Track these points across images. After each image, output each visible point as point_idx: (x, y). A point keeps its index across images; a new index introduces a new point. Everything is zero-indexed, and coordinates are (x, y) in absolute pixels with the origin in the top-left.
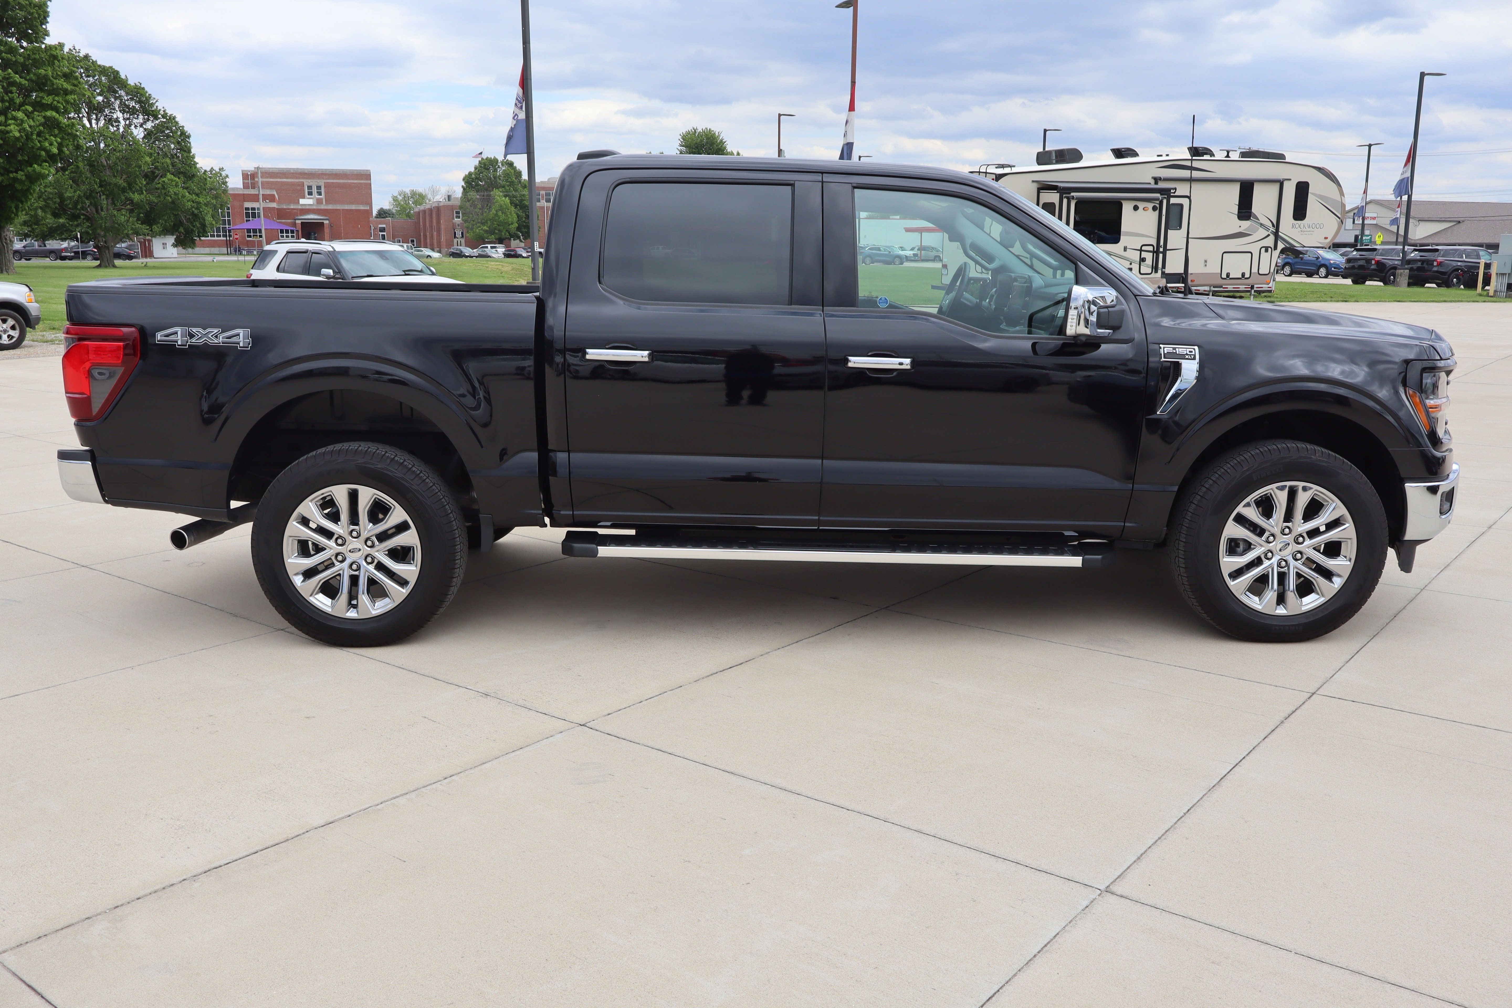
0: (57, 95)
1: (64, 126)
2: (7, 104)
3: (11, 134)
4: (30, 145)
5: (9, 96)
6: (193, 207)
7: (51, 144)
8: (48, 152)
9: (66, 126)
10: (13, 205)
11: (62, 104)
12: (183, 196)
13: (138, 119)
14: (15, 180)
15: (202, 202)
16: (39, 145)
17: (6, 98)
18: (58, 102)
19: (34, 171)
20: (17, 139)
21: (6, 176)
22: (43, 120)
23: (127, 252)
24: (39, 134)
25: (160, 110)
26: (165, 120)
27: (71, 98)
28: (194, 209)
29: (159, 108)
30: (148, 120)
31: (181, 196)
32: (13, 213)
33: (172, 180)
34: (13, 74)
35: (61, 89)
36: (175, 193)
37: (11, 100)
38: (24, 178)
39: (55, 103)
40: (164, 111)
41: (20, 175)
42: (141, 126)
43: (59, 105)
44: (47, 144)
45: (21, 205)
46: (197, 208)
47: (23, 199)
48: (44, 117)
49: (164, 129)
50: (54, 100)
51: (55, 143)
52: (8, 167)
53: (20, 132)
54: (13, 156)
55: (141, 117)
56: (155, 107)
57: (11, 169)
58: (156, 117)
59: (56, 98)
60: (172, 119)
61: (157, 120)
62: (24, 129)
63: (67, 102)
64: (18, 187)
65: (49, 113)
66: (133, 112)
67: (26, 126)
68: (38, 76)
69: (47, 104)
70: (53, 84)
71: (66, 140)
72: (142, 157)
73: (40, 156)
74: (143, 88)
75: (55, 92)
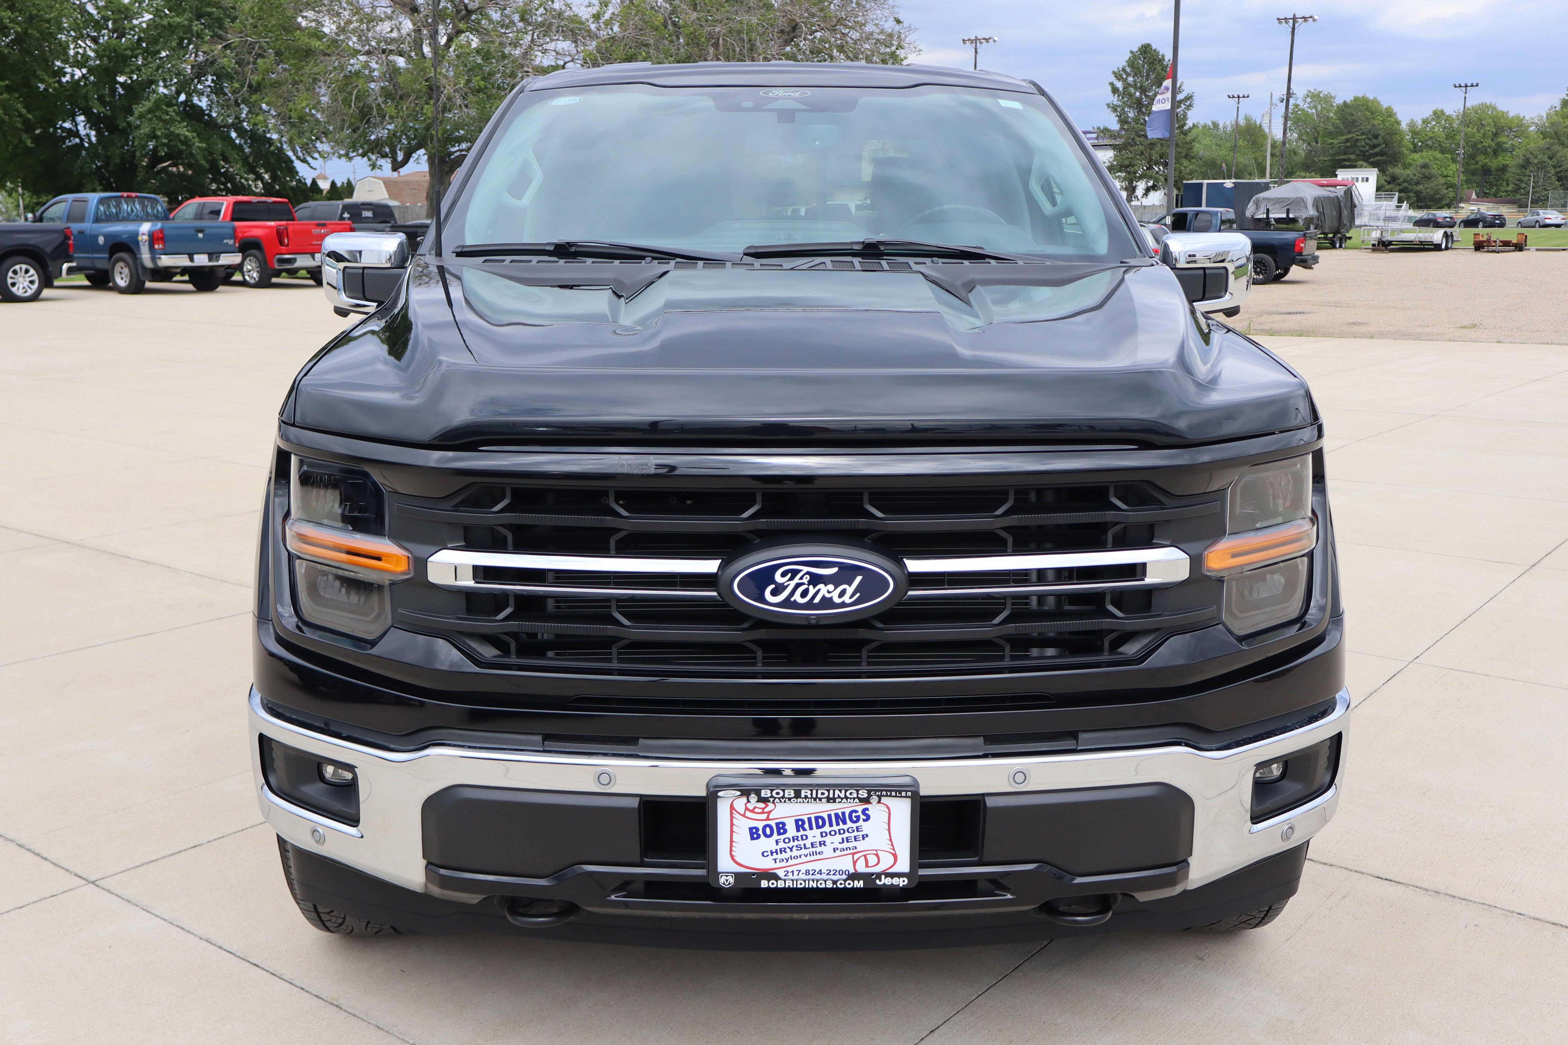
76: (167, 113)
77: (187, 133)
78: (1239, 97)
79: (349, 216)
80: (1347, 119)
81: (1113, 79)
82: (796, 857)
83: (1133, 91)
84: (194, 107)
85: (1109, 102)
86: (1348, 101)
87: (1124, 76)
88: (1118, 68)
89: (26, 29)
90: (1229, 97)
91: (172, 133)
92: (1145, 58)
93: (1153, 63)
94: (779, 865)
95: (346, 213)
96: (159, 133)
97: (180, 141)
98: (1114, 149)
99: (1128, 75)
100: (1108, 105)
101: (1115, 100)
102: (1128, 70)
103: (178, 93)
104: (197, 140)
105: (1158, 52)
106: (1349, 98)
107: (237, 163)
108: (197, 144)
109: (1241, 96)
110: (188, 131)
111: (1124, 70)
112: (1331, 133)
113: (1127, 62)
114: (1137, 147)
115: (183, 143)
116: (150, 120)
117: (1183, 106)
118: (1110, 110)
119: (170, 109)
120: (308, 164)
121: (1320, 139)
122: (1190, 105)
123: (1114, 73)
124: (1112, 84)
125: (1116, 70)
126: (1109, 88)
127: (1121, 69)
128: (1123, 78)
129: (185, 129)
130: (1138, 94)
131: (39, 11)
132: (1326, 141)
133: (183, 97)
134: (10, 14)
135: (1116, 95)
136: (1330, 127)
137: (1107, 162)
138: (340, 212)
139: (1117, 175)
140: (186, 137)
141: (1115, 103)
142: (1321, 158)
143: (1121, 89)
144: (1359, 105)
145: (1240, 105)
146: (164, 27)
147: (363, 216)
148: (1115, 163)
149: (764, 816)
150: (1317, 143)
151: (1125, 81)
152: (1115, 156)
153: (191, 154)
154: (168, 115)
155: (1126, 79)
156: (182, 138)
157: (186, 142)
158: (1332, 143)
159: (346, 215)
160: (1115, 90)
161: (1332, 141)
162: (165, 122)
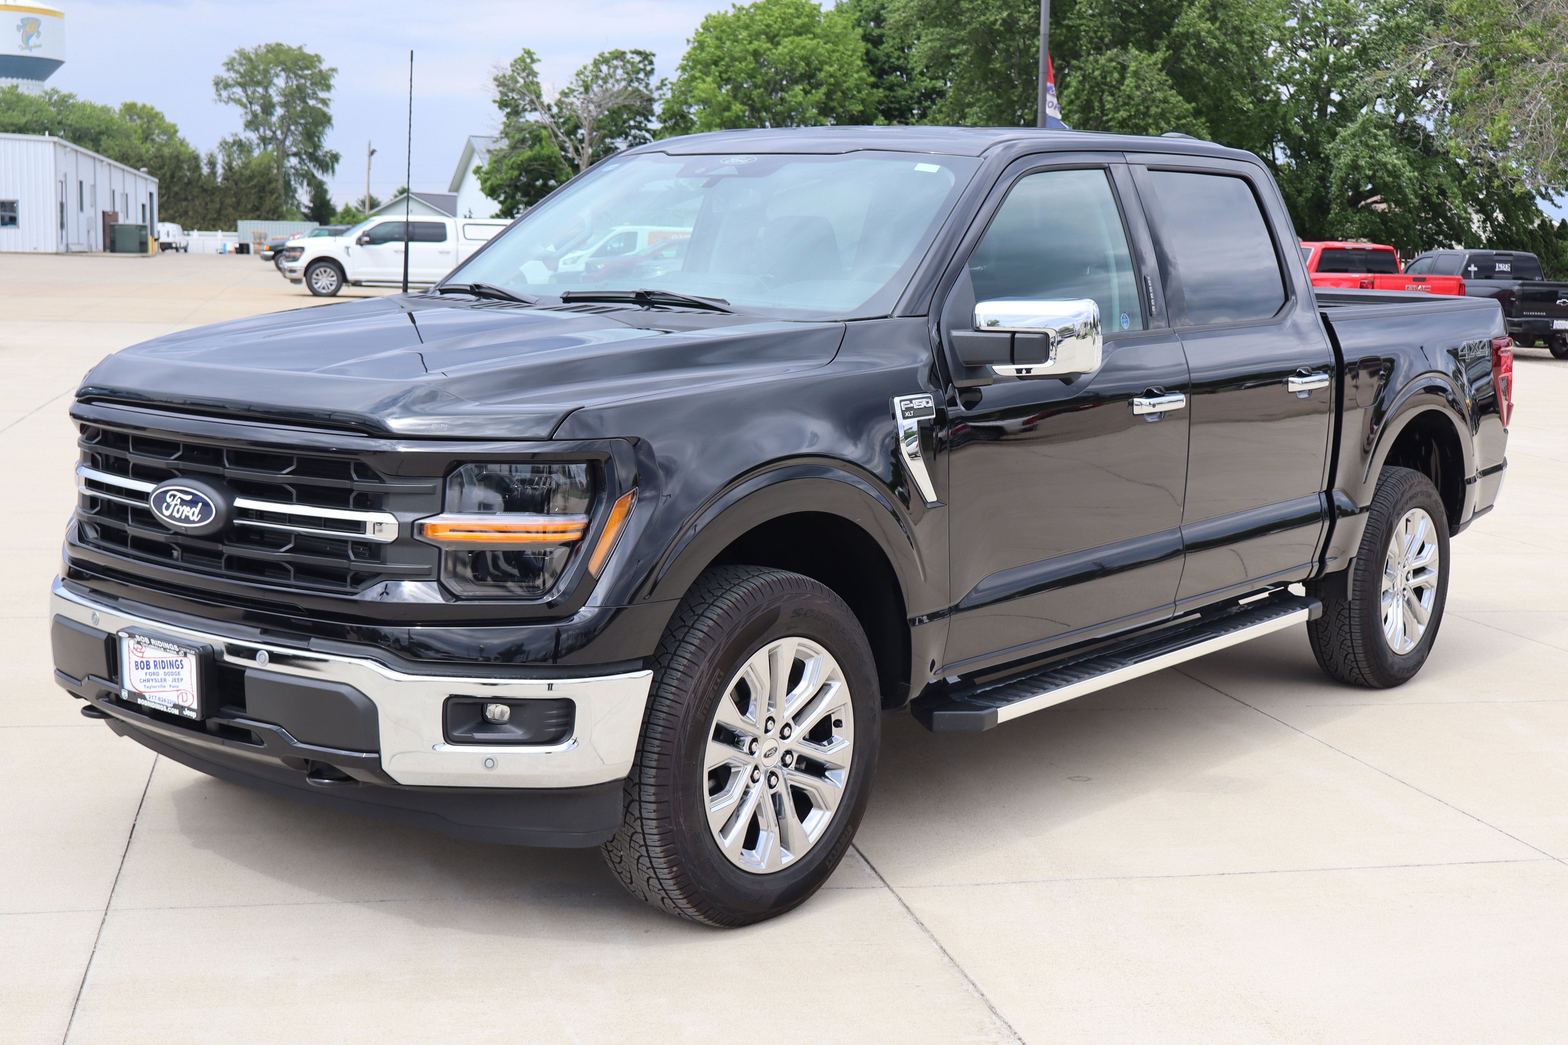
76: (1375, 137)
77: (1396, 161)
79: (1476, 269)
82: (155, 687)
84: (1416, 128)
89: (1224, 43)
91: (1379, 162)
94: (148, 690)
95: (1473, 266)
96: (1362, 163)
97: (1387, 171)
103: (1398, 113)
104: (1408, 168)
107: (1455, 198)
108: (1407, 174)
110: (1398, 158)
115: (1390, 173)
116: (1353, 146)
119: (1380, 133)
120: (1552, 201)
129: (1394, 156)
131: (1241, 21)
133: (1402, 117)
134: (1210, 25)
138: (1465, 263)
140: (1394, 166)
146: (1389, 30)
147: (1497, 269)
149: (140, 655)
153: (1400, 187)
154: (1376, 140)
156: (1390, 167)
157: (1395, 174)
159: (1473, 268)
162: (1373, 148)
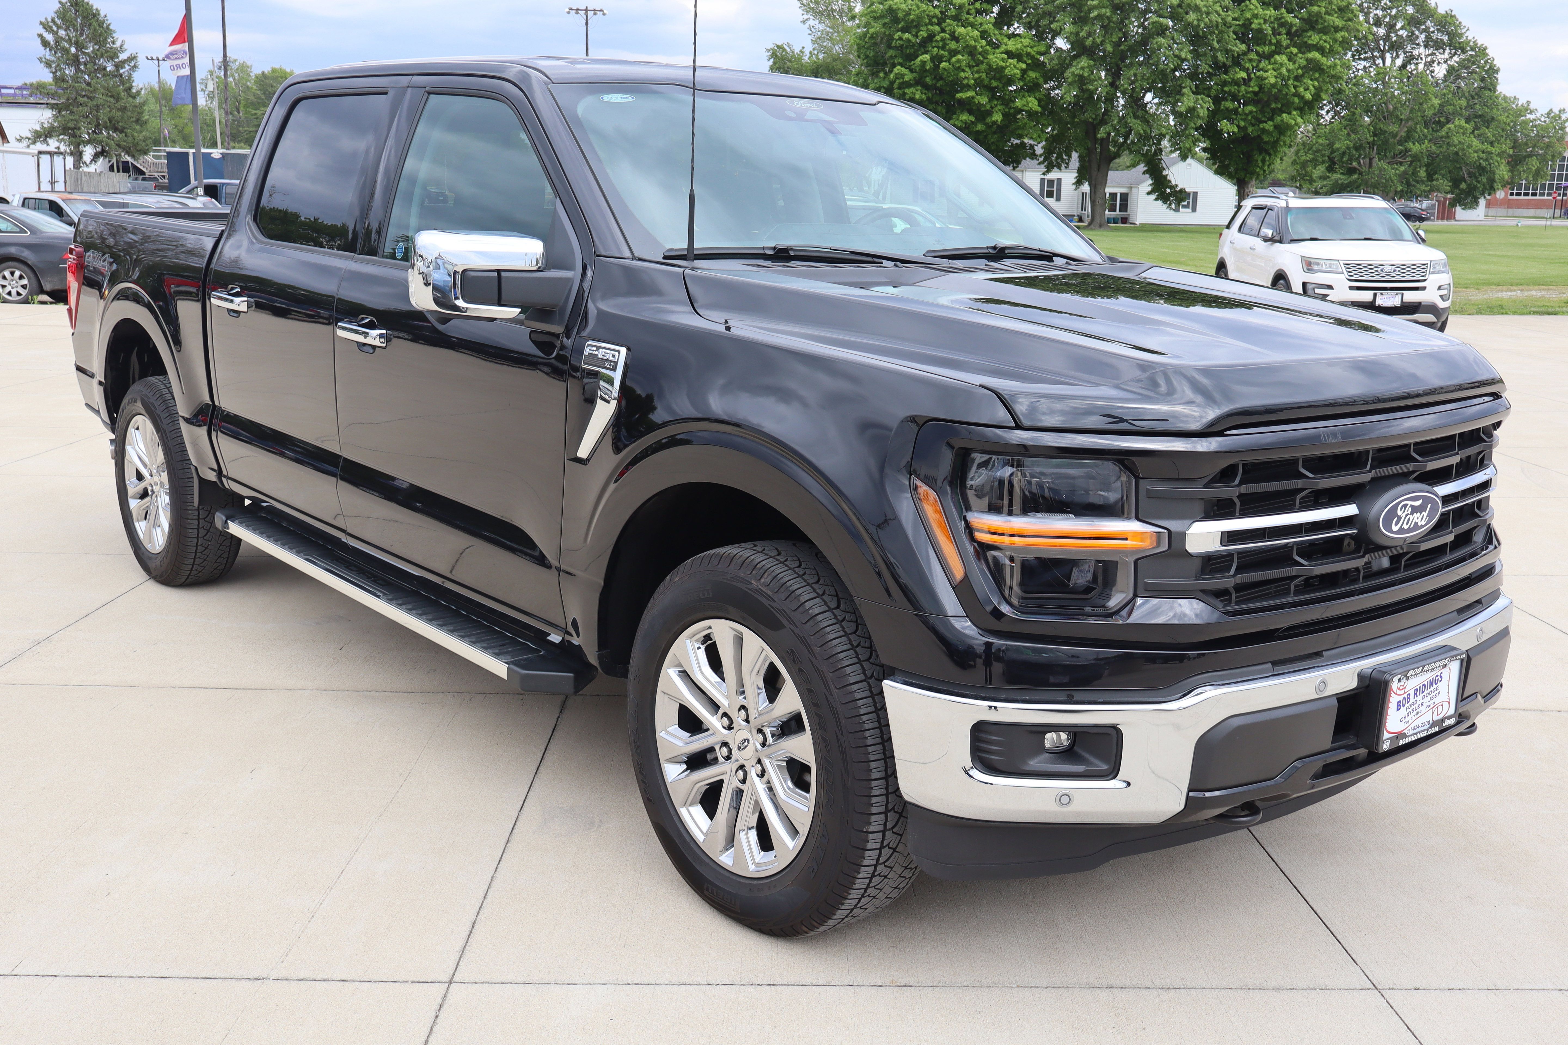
0: (1325, 34)
1: (1325, 67)
2: (1273, 48)
3: (1267, 81)
4: (1285, 91)
5: (1276, 38)
6: (1482, 158)
7: (1306, 89)
8: (1301, 97)
9: (1327, 68)
10: (1260, 159)
11: (1329, 44)
12: (1470, 146)
13: (1443, 54)
14: (1264, 131)
15: (1493, 152)
16: (1293, 90)
17: (1274, 41)
18: (1325, 41)
19: (1282, 121)
20: (1274, 86)
21: (1256, 127)
22: (1305, 63)
23: (1418, 213)
24: (1297, 78)
25: (1470, 41)
26: (1473, 53)
27: (1339, 35)
28: (1481, 161)
29: (1469, 38)
30: (1455, 54)
31: (1467, 147)
32: (1258, 167)
33: (1461, 127)
34: (1286, 15)
35: (1332, 26)
36: (1460, 142)
37: (1279, 43)
38: (1272, 128)
39: (1321, 42)
40: (1474, 42)
41: (1269, 126)
42: (1446, 62)
43: (1325, 44)
44: (1302, 89)
45: (1267, 158)
46: (1487, 160)
47: (1272, 152)
48: (1307, 60)
49: (1470, 64)
50: (1321, 39)
51: (1311, 87)
52: (1260, 116)
53: (1276, 77)
54: (1267, 103)
55: (1448, 51)
56: (1465, 38)
57: (1263, 119)
58: (1464, 51)
59: (1324, 37)
60: (1482, 51)
61: (1464, 53)
62: (1280, 74)
63: (1335, 40)
64: (1266, 138)
65: (1315, 55)
66: (1439, 45)
67: (1284, 71)
68: (1310, 13)
69: (1313, 44)
70: (1325, 21)
71: (1327, 83)
72: (1429, 99)
73: (1293, 103)
74: (1454, 16)
75: (1325, 31)
78: (158, 60)
80: (267, 90)
81: (41, 30)
83: (66, 45)
85: (41, 56)
86: (266, 72)
87: (55, 29)
88: (46, 19)
90: (148, 59)
92: (77, 11)
93: (87, 17)
98: (52, 108)
99: (59, 27)
100: (40, 60)
101: (47, 54)
102: (59, 22)
105: (92, 6)
106: (267, 69)
109: (161, 58)
111: (53, 21)
112: (252, 104)
113: (56, 13)
114: (81, 108)
117: (127, 67)
118: (42, 65)
121: (241, 109)
122: (135, 67)
123: (41, 23)
124: (40, 36)
125: (43, 20)
126: (39, 41)
127: (49, 20)
128: (53, 31)
130: (73, 50)
132: (249, 112)
135: (48, 49)
136: (252, 98)
137: (46, 122)
139: (61, 137)
141: (48, 57)
142: (246, 129)
143: (52, 43)
144: (277, 77)
145: (161, 68)
148: (56, 124)
150: (239, 113)
151: (55, 33)
152: (55, 117)
155: (57, 33)
158: (256, 114)
160: (45, 43)
161: (255, 112)
